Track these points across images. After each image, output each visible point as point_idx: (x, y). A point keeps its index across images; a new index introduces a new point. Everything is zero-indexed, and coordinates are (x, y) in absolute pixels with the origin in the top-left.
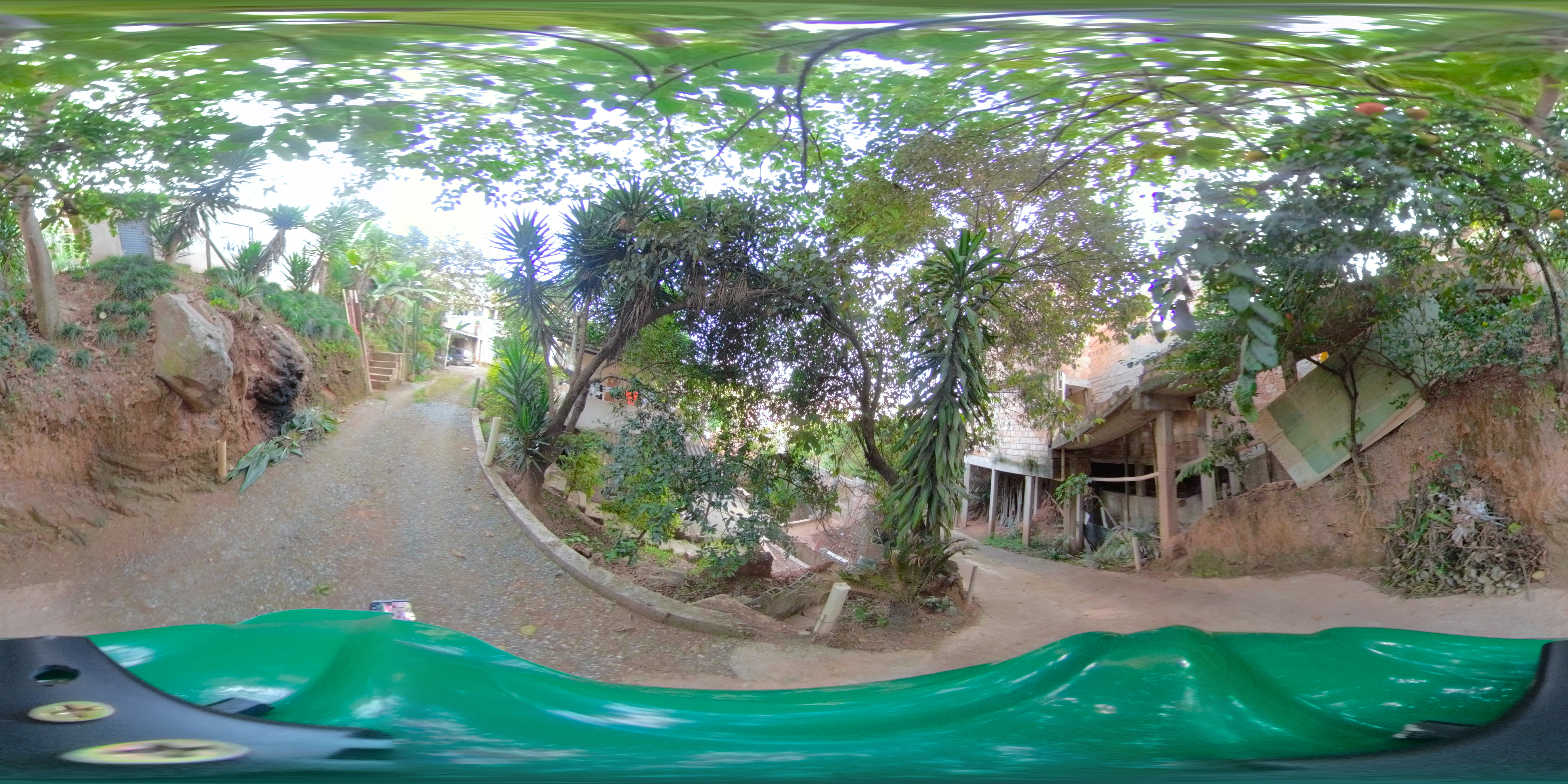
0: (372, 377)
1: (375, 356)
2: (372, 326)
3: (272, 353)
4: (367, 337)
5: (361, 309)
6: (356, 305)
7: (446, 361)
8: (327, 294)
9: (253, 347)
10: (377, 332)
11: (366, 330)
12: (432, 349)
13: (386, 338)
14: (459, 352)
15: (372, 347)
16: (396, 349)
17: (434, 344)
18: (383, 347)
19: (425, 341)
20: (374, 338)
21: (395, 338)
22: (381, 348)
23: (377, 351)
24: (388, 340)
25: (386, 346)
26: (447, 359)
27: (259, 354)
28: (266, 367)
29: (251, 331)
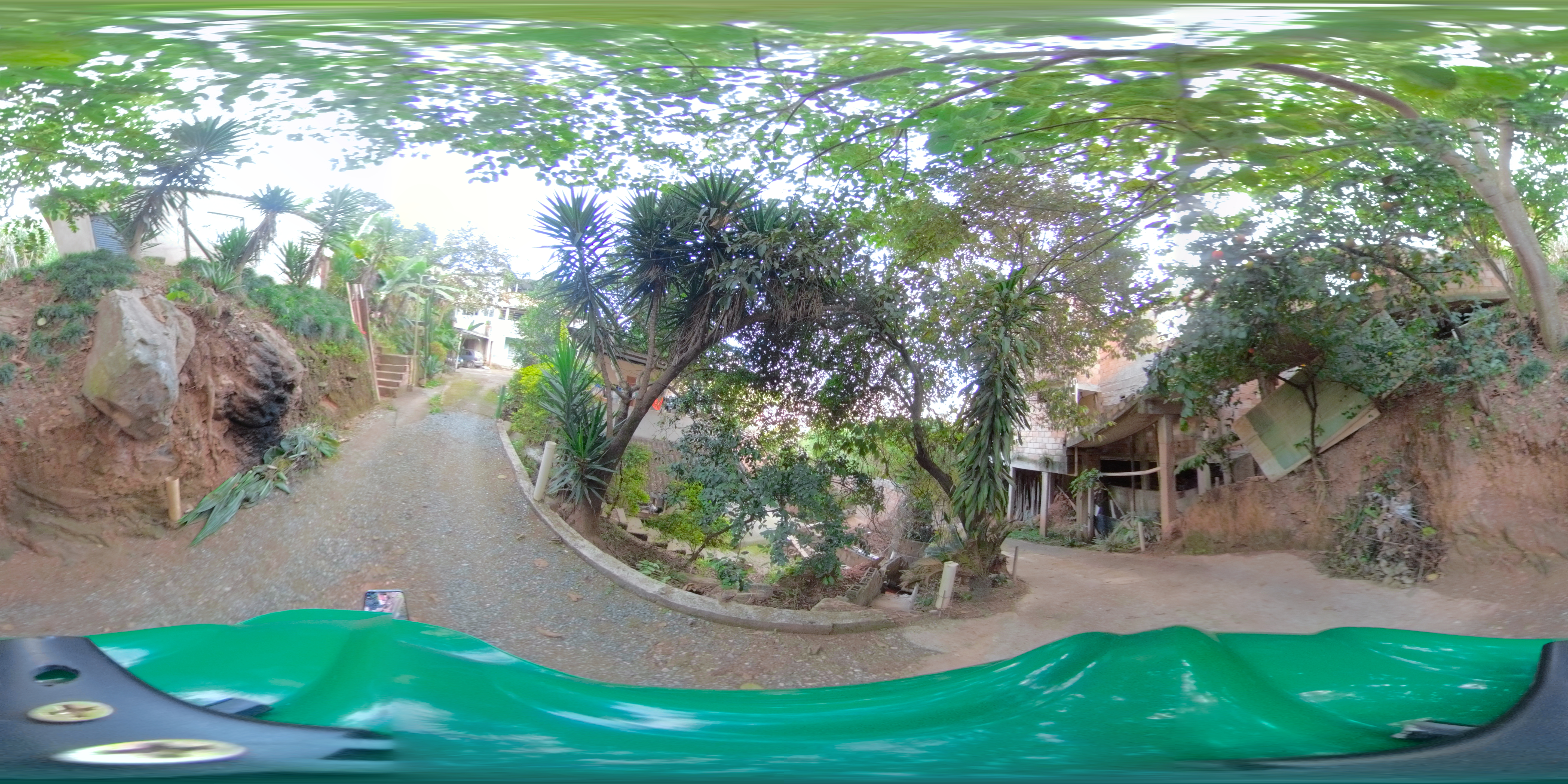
0: (380, 383)
1: (383, 359)
2: (379, 326)
3: (252, 359)
4: (374, 337)
5: (367, 306)
6: (362, 302)
7: (457, 363)
8: (329, 289)
9: (223, 351)
10: (384, 332)
11: (373, 330)
12: (444, 351)
13: (394, 338)
14: (469, 354)
15: (379, 349)
16: (405, 350)
17: (446, 345)
18: (391, 349)
19: (437, 343)
20: (382, 339)
21: (404, 339)
22: (390, 350)
23: (384, 353)
24: (396, 341)
25: (394, 347)
26: (458, 361)
27: (231, 361)
28: (242, 378)
29: (220, 332)
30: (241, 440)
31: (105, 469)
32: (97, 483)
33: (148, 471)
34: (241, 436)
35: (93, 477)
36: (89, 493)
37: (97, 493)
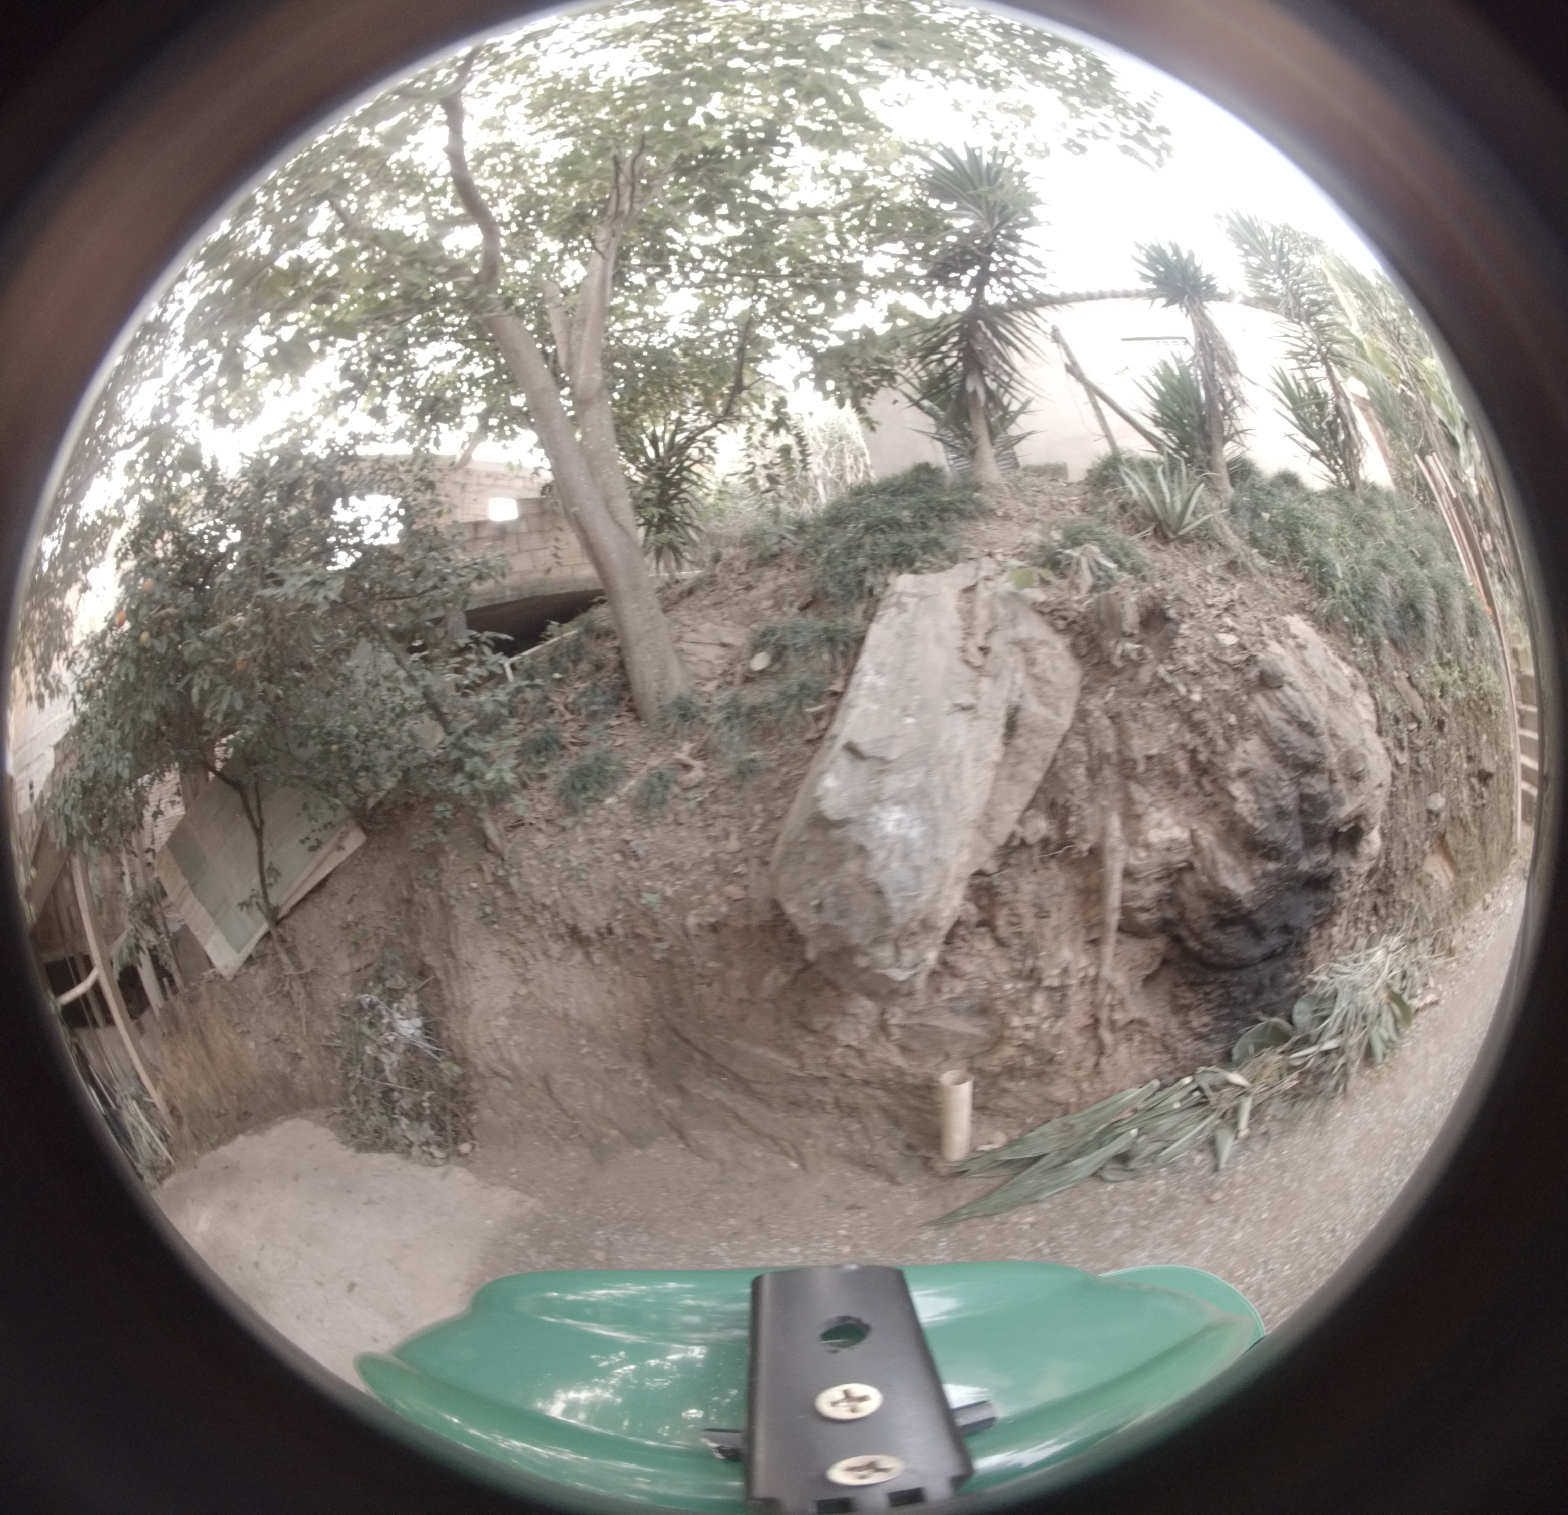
0: (1524, 774)
1: (1523, 688)
2: (1500, 578)
5: (1469, 520)
6: (1458, 508)
10: (1510, 597)
11: (1497, 594)
15: (1515, 655)
20: (1512, 620)
23: (1522, 668)
27: (1183, 767)
28: (1215, 818)
29: (1145, 676)
30: (1188, 997)
31: (819, 1023)
32: (801, 1047)
33: (916, 1045)
34: (1192, 985)
35: (795, 1032)
36: (787, 1062)
37: (802, 1067)
